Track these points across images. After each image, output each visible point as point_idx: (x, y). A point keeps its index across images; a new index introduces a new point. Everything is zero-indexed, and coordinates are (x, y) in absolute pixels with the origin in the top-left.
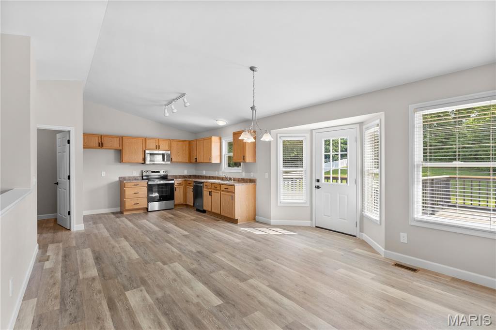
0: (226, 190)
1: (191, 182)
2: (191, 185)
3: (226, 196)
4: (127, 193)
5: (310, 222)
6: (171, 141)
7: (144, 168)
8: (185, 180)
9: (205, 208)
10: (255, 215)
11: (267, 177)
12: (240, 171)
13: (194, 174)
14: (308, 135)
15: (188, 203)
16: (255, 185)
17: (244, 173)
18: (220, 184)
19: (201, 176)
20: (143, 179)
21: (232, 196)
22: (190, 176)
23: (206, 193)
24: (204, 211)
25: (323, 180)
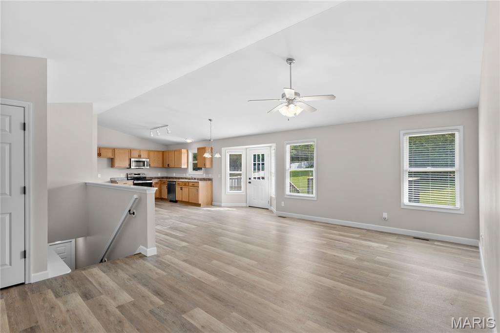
0: (193, 185)
1: (165, 181)
2: (166, 183)
3: (193, 189)
5: (245, 204)
6: (149, 151)
7: (129, 171)
8: (160, 180)
9: (177, 199)
10: (212, 201)
11: (219, 176)
12: (202, 173)
13: (166, 176)
14: (244, 151)
15: (163, 197)
16: (212, 182)
17: (204, 175)
18: (189, 182)
19: (172, 177)
20: (128, 180)
21: (197, 189)
22: (163, 178)
23: (178, 189)
24: (176, 202)
25: (252, 179)
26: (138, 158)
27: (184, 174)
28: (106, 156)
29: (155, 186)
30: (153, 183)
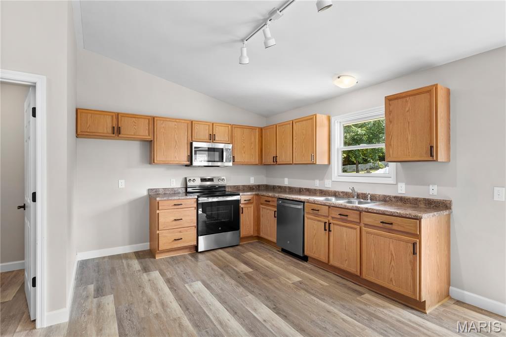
0: (388, 226)
1: (270, 199)
2: (271, 203)
4: (161, 220)
6: (233, 127)
7: (189, 173)
8: (257, 195)
9: (307, 254)
13: (265, 183)
16: (450, 214)
17: (402, 186)
18: (360, 211)
19: (280, 187)
20: (187, 193)
21: (414, 244)
22: (259, 186)
23: (311, 224)
24: (305, 258)
26: (209, 141)
27: (316, 181)
28: (135, 135)
29: (246, 207)
30: (242, 202)
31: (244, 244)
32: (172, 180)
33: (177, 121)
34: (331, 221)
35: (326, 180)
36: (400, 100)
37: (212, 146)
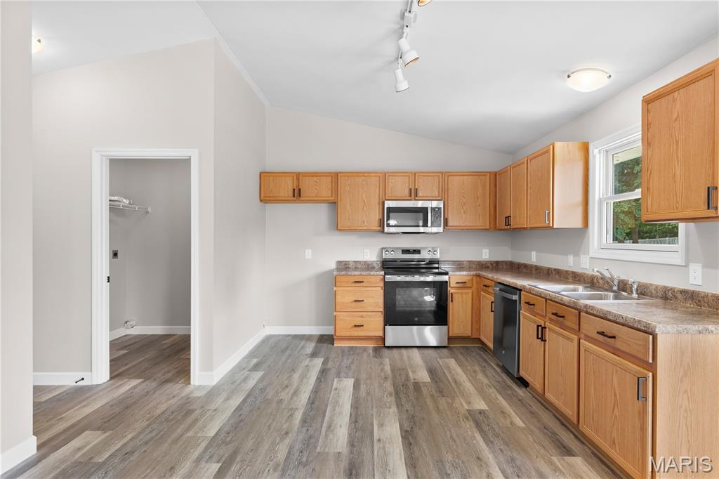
26: (410, 198)
27: (569, 256)
28: (316, 197)
29: (458, 293)
30: (453, 284)
31: (455, 347)
32: (365, 251)
33: (366, 174)
34: (548, 324)
35: (582, 256)
36: (663, 99)
37: (414, 204)
